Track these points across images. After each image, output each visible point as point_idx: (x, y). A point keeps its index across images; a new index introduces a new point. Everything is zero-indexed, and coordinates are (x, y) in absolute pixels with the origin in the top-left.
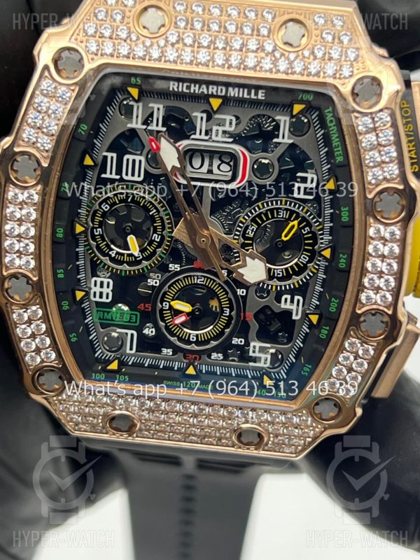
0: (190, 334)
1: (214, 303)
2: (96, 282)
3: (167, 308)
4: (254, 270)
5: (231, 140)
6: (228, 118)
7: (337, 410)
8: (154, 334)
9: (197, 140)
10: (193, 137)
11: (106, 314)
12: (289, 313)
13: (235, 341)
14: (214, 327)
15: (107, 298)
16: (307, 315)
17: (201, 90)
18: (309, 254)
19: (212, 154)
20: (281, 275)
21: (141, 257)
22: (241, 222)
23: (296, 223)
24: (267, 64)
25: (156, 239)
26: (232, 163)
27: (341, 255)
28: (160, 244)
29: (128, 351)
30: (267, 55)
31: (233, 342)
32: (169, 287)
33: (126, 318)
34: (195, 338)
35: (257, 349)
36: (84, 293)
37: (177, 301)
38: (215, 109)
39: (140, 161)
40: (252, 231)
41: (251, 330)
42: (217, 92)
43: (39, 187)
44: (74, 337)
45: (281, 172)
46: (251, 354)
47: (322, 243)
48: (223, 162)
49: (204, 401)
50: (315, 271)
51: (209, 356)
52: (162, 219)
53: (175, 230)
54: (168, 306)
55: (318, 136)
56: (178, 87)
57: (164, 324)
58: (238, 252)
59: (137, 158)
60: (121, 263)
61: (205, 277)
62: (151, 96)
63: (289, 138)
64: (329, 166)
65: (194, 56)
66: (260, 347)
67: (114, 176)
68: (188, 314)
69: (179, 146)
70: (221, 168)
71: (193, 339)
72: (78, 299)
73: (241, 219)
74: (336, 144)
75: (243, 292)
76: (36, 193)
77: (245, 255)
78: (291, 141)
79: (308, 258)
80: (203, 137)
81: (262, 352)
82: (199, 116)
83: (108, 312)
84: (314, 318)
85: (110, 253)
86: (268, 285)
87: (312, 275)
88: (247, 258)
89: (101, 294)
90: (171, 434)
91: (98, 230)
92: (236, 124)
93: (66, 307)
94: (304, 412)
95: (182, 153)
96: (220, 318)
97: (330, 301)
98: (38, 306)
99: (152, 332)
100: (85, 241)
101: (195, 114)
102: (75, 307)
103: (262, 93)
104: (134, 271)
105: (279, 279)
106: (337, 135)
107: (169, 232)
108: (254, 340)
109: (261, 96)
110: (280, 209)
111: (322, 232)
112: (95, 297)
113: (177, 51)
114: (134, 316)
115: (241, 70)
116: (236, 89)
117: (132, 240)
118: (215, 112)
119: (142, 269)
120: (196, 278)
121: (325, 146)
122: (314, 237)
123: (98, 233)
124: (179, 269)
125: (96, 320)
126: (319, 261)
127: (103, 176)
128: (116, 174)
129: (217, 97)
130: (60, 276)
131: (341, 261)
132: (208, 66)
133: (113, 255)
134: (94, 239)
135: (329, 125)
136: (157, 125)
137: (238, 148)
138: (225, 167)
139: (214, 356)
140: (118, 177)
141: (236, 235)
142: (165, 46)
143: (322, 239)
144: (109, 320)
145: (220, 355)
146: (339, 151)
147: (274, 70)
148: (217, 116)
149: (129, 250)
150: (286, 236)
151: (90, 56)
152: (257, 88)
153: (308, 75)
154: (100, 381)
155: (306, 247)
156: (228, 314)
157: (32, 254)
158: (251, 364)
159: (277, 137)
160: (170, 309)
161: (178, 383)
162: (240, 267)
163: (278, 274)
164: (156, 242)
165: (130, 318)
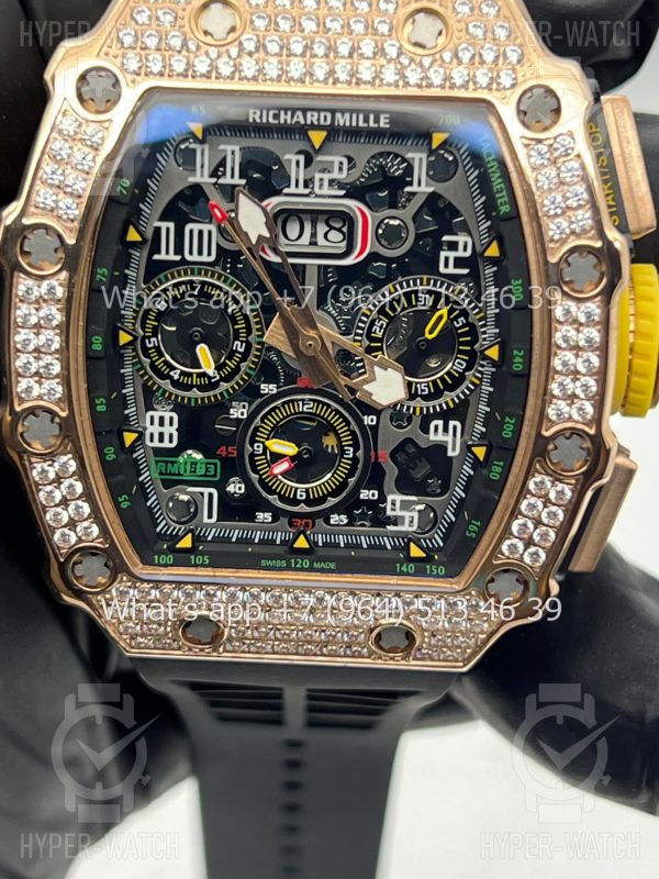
0: (296, 489)
1: (330, 441)
2: (152, 418)
3: (261, 452)
4: (386, 385)
5: (342, 192)
6: (336, 159)
7: (522, 587)
8: (243, 491)
9: (293, 195)
10: (286, 191)
11: (169, 465)
12: (442, 448)
13: (365, 494)
14: (333, 476)
15: (171, 441)
16: (469, 448)
17: (295, 119)
18: (466, 358)
19: (315, 215)
20: (427, 392)
21: (218, 377)
22: (364, 315)
23: (444, 311)
24: (390, 75)
25: (239, 349)
26: (345, 229)
27: (515, 352)
28: (245, 357)
29: (206, 520)
30: (389, 61)
31: (362, 497)
32: (262, 420)
33: (201, 470)
34: (304, 494)
35: (398, 505)
36: (136, 435)
37: (275, 440)
38: (317, 147)
39: (210, 233)
40: (381, 327)
41: (387, 478)
42: (319, 119)
43: (64, 275)
44: (125, 500)
45: (418, 237)
46: (389, 512)
47: (484, 340)
48: (332, 228)
50: (477, 382)
51: (327, 521)
52: (246, 317)
53: (267, 333)
54: (261, 449)
55: (470, 179)
56: (261, 117)
57: (257, 476)
58: (362, 360)
59: (206, 227)
60: (188, 388)
61: (314, 401)
62: (215, 134)
63: (427, 185)
64: (489, 223)
65: (282, 69)
66: (402, 501)
67: (172, 257)
68: (293, 458)
69: (267, 205)
70: (330, 236)
72: (128, 444)
73: (364, 310)
74: (499, 186)
75: (372, 421)
76: (60, 285)
77: (372, 364)
78: (430, 190)
79: (465, 364)
80: (301, 190)
81: (405, 511)
82: (292, 159)
83: (173, 463)
84: (480, 452)
85: (172, 373)
86: (408, 408)
87: (472, 387)
88: (376, 368)
89: (161, 436)
90: (277, 643)
91: (152, 339)
92: (349, 169)
93: (111, 456)
94: (473, 593)
95: (271, 215)
96: (340, 461)
97: (503, 422)
98: (70, 456)
99: (240, 489)
100: (134, 357)
101: (287, 157)
102: (123, 457)
103: (386, 118)
104: (209, 398)
105: (425, 398)
107: (258, 336)
108: (393, 493)
109: (384, 122)
110: (421, 291)
111: (483, 322)
112: (152, 440)
113: (257, 63)
114: (212, 466)
115: (353, 85)
116: (347, 116)
117: (203, 351)
118: (318, 152)
119: (221, 394)
120: (301, 403)
121: (482, 193)
122: (473, 332)
123: (152, 345)
124: (275, 392)
125: (156, 475)
126: (483, 366)
127: (156, 257)
129: (319, 128)
130: (101, 408)
131: (515, 360)
132: (303, 82)
133: (176, 377)
134: (147, 355)
135: (486, 160)
136: (232, 176)
137: (353, 205)
138: (335, 236)
139: (335, 519)
140: (178, 258)
141: (357, 334)
142: (239, 56)
143: (484, 333)
144: (175, 474)
145: (343, 517)
146: (503, 197)
147: (401, 83)
148: (320, 158)
149: (199, 367)
150: (431, 332)
151: (130, 77)
152: (377, 111)
153: (451, 88)
154: (166, 566)
155: (461, 348)
156: (351, 456)
157: (57, 376)
158: (390, 528)
159: (411, 184)
160: (264, 453)
161: (284, 562)
162: (366, 382)
163: (422, 391)
164: (240, 353)
165: (207, 469)
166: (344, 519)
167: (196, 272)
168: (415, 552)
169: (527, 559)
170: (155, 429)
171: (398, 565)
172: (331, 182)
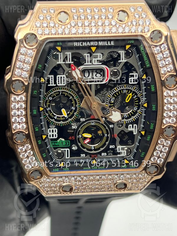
0: (91, 147)
1: (100, 132)
2: (50, 130)
4: (116, 116)
5: (101, 63)
6: (99, 54)
7: (157, 169)
9: (87, 65)
10: (85, 64)
11: (55, 143)
12: (132, 132)
13: (111, 147)
14: (101, 143)
15: (56, 136)
16: (140, 132)
17: (87, 44)
18: (137, 107)
19: (93, 70)
20: (127, 117)
21: (68, 117)
22: (109, 97)
23: (131, 94)
24: (114, 30)
26: (101, 73)
27: (153, 105)
28: (75, 111)
29: (67, 158)
30: (113, 27)
31: (110, 147)
32: (81, 128)
33: (64, 143)
34: (94, 148)
35: (120, 149)
36: (46, 136)
37: (85, 134)
38: (94, 51)
39: (64, 77)
40: (113, 100)
41: (117, 142)
42: (94, 44)
43: (25, 94)
44: (45, 155)
45: (123, 74)
46: (118, 151)
47: (142, 101)
48: (97, 73)
49: (101, 174)
50: (141, 113)
51: (101, 155)
52: (75, 100)
53: (81, 104)
55: (136, 57)
56: (77, 44)
57: (80, 144)
58: (108, 110)
59: (62, 76)
60: (60, 121)
61: (95, 122)
62: (65, 49)
63: (125, 60)
64: (142, 69)
65: (83, 31)
66: (121, 148)
67: (54, 85)
68: (90, 138)
69: (80, 69)
70: (97, 76)
71: (93, 148)
72: (44, 139)
73: (108, 96)
74: (146, 59)
75: (112, 126)
76: (24, 96)
77: (111, 111)
78: (126, 61)
79: (137, 108)
80: (89, 63)
81: (123, 150)
82: (86, 55)
83: (56, 142)
84: (143, 133)
85: (55, 117)
86: (122, 122)
87: (140, 115)
88: (113, 112)
89: (53, 135)
90: (88, 189)
91: (48, 108)
92: (102, 56)
94: (143, 172)
95: (81, 71)
96: (103, 138)
97: (150, 125)
98: (29, 144)
99: (76, 148)
100: (44, 114)
101: (85, 55)
102: (43, 142)
103: (113, 42)
104: (66, 123)
105: (126, 119)
106: (145, 56)
107: (79, 105)
108: (118, 145)
109: (112, 44)
110: (124, 89)
111: (142, 97)
112: (50, 137)
113: (76, 29)
114: (68, 143)
115: (104, 34)
116: (102, 42)
117: (63, 111)
118: (94, 53)
119: (69, 122)
120: (91, 123)
121: (140, 61)
122: (139, 99)
123: (48, 110)
124: (84, 120)
125: (52, 146)
126: (142, 109)
127: (49, 85)
128: (54, 84)
129: (94, 46)
130: (37, 130)
131: (153, 107)
132: (89, 34)
133: (56, 118)
134: (47, 113)
135: (142, 52)
136: (69, 61)
137: (104, 67)
139: (103, 154)
140: (55, 85)
141: (107, 103)
142: (71, 28)
143: (142, 99)
144: (57, 146)
146: (147, 62)
147: (117, 32)
148: (94, 54)
149: (62, 115)
150: (127, 100)
151: (40, 36)
152: (110, 40)
153: (131, 33)
154: (56, 172)
155: (136, 104)
156: (106, 136)
157: (24, 122)
158: (118, 155)
159: (120, 60)
160: (82, 137)
161: (90, 168)
162: (110, 116)
163: (125, 116)
164: (73, 110)
165: (66, 143)
166: (105, 154)
167: (60, 89)
168: (126, 162)
169: (158, 162)
170: (51, 133)
172: (98, 60)
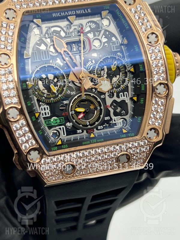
0: (86, 122)
1: (92, 107)
2: (42, 108)
3: (74, 113)
4: (105, 85)
6: (78, 25)
8: (72, 125)
10: (66, 36)
11: (49, 121)
12: (124, 101)
14: (95, 116)
15: (48, 114)
16: (131, 98)
17: (65, 14)
18: (124, 74)
19: (74, 43)
20: (116, 86)
21: (57, 94)
23: (116, 62)
25: (62, 84)
27: (140, 65)
29: (63, 136)
31: (105, 119)
32: (72, 104)
33: (58, 121)
34: (89, 123)
35: (116, 120)
36: (39, 114)
37: (78, 108)
39: (47, 52)
40: (99, 70)
41: (111, 113)
42: (72, 13)
44: (41, 132)
45: (104, 44)
46: (114, 122)
50: (129, 80)
51: (97, 128)
53: (69, 77)
54: (74, 112)
55: (114, 24)
56: (56, 15)
57: (75, 120)
60: (50, 98)
62: (45, 24)
66: (117, 118)
67: (38, 60)
68: (84, 113)
70: (79, 49)
71: (88, 124)
72: (37, 117)
74: (124, 22)
75: (103, 96)
79: (124, 76)
81: (118, 121)
82: (66, 27)
84: (135, 98)
85: (44, 95)
86: (112, 91)
87: (128, 82)
88: (102, 81)
89: (45, 113)
91: (37, 86)
93: (34, 119)
94: (144, 138)
97: (141, 86)
100: (33, 92)
104: (57, 100)
105: (116, 88)
106: (123, 19)
107: (67, 79)
108: (113, 117)
109: (89, 11)
112: (43, 115)
114: (62, 119)
115: (79, 2)
116: (79, 11)
117: (52, 86)
119: (60, 98)
121: (118, 27)
122: (124, 67)
123: (37, 88)
124: (75, 94)
125: (46, 126)
126: (130, 75)
127: (34, 61)
129: (73, 15)
130: (29, 105)
131: (141, 68)
132: (66, 3)
133: (46, 96)
134: (36, 91)
135: (119, 16)
136: (50, 35)
139: (99, 127)
140: (40, 60)
141: (94, 73)
144: (51, 124)
145: (101, 126)
146: (126, 24)
150: (114, 68)
151: (18, 9)
154: (56, 150)
155: (122, 72)
156: (99, 109)
158: (115, 127)
161: (89, 142)
162: (100, 86)
163: (115, 86)
165: (60, 120)
168: (124, 131)
169: (156, 124)
170: (43, 112)
171: (121, 136)
